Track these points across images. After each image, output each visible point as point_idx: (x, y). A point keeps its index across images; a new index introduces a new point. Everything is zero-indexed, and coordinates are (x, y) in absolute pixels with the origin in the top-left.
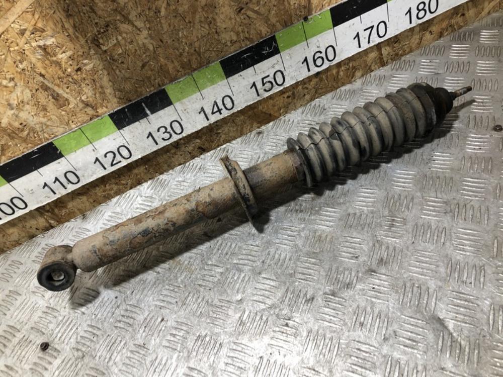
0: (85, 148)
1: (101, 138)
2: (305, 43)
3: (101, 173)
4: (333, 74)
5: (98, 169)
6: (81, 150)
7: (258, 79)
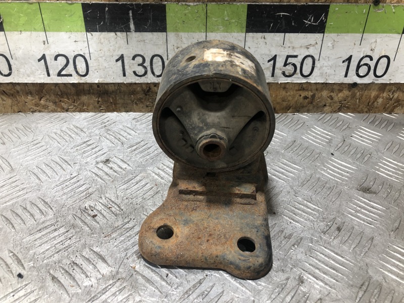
0: (34, 33)
1: (59, 30)
2: (359, 35)
3: (41, 78)
4: (370, 96)
5: (40, 72)
6: (28, 33)
7: (283, 53)
